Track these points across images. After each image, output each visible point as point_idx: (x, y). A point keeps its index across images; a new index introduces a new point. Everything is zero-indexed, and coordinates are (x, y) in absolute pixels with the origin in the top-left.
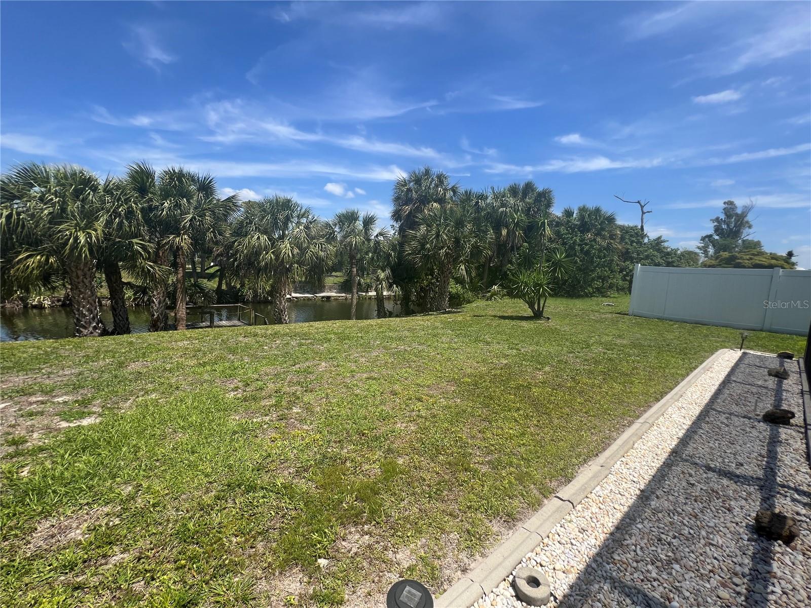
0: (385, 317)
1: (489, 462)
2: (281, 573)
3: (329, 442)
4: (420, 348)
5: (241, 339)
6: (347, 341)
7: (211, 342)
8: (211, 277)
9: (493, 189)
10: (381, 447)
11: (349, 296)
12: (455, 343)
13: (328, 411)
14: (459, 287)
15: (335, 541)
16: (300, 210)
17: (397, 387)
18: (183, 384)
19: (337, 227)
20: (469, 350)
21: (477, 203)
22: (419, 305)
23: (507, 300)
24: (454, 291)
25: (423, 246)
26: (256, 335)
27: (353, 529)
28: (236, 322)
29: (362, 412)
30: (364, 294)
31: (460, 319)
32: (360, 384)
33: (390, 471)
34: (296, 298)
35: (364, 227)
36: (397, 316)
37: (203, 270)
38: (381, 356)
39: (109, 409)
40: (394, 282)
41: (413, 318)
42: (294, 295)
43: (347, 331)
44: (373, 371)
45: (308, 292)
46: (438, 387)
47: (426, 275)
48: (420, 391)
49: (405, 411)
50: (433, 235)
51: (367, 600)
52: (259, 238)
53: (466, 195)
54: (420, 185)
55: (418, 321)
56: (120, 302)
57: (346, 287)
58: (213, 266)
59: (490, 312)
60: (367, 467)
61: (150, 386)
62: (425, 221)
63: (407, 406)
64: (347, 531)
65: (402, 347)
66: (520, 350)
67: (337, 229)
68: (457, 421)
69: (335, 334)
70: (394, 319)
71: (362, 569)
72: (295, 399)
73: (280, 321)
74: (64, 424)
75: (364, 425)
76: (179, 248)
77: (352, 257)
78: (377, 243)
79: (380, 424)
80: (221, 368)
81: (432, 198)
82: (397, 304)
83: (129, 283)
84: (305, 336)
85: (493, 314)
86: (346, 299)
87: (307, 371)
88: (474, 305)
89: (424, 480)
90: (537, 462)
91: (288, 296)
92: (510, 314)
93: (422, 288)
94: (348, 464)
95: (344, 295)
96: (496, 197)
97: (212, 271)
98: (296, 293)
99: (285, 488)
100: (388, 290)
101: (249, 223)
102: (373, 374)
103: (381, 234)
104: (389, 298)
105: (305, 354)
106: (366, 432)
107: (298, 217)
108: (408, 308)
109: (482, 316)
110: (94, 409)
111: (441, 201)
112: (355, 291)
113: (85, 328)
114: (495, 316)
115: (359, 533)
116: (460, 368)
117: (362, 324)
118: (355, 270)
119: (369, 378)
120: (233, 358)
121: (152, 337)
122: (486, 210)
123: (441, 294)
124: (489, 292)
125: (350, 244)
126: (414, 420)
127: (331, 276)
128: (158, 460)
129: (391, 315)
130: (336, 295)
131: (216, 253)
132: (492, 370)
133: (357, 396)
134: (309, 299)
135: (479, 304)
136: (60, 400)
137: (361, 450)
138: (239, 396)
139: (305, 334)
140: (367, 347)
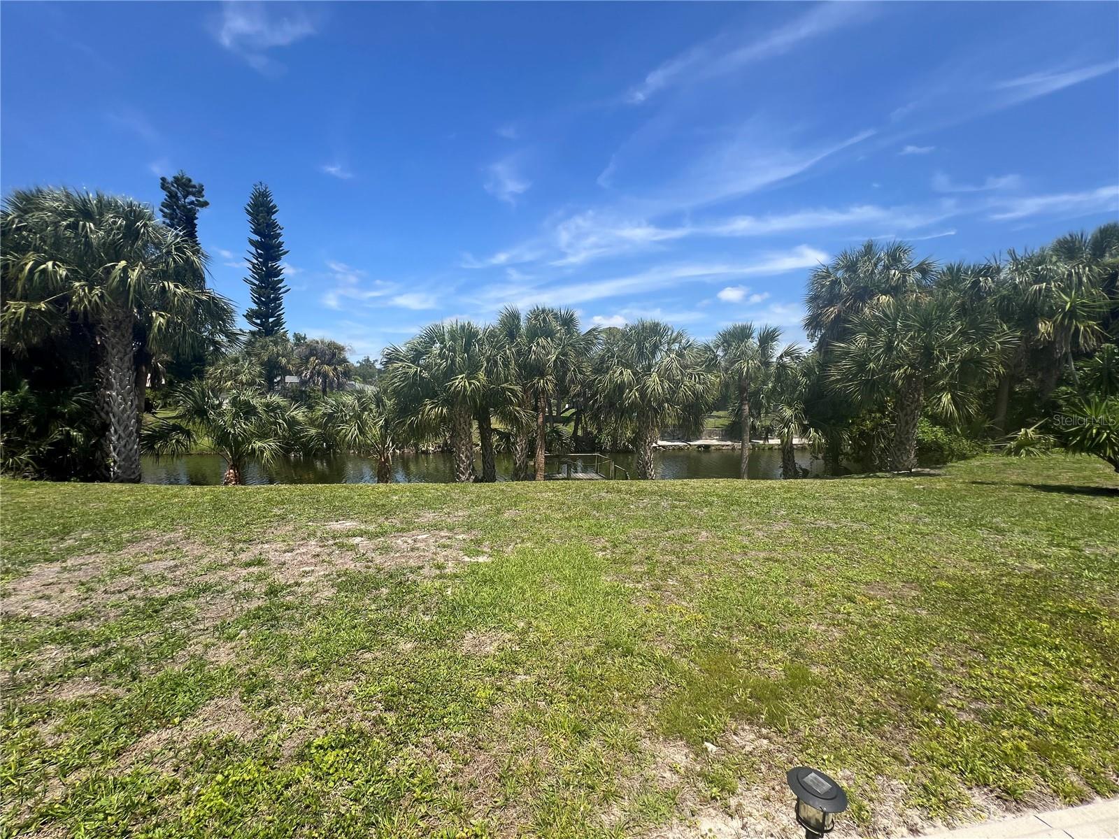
0: (796, 476)
1: (977, 712)
2: (665, 740)
3: (714, 626)
4: (856, 526)
5: (604, 494)
6: (735, 507)
7: (574, 495)
8: (566, 421)
9: (1012, 254)
10: (785, 646)
11: (738, 445)
12: (925, 524)
13: (711, 590)
14: (939, 431)
15: (724, 731)
16: (671, 335)
17: (812, 577)
18: (554, 538)
19: (720, 349)
20: (955, 538)
21: (976, 283)
22: (857, 460)
23: (1058, 455)
24: (929, 438)
25: (861, 366)
26: (619, 491)
27: (747, 727)
28: (594, 475)
29: (759, 599)
30: (761, 442)
31: (941, 485)
32: (755, 565)
33: (798, 680)
34: (663, 447)
35: (760, 346)
36: (817, 477)
37: (559, 413)
38: (787, 531)
39: (497, 551)
40: (811, 425)
41: (846, 480)
42: (660, 443)
43: (735, 494)
44: (775, 550)
45: (679, 440)
46: (886, 587)
47: (870, 412)
48: (851, 588)
49: (824, 611)
50: (881, 347)
51: (764, 803)
52: (621, 373)
53: (951, 273)
54: (855, 272)
55: (857, 487)
56: (489, 448)
57: (732, 432)
58: (567, 410)
59: (1014, 477)
60: (766, 665)
61: (525, 535)
62: (865, 325)
63: (828, 604)
64: (739, 727)
65: (823, 523)
66: (1081, 551)
67: (720, 353)
68: (917, 640)
69: (718, 496)
70: (811, 480)
71: (759, 770)
72: (670, 571)
73: (644, 476)
74: (467, 559)
75: (762, 617)
76: (544, 391)
77: (742, 390)
78: (782, 367)
79: (786, 619)
80: (587, 525)
81: (878, 287)
82: (817, 458)
83: (496, 429)
84: (679, 496)
85: (1021, 480)
86: (733, 449)
87: (683, 540)
88: (975, 463)
89: (852, 702)
90: (1088, 737)
91: (654, 445)
92: (1064, 483)
93: (862, 433)
94: (740, 656)
95: (729, 443)
96: (1020, 267)
97: (567, 414)
98: (663, 440)
99: (665, 661)
100: (801, 437)
101: (611, 357)
102: (774, 554)
103: (787, 353)
104: (803, 448)
105: (679, 518)
106: (764, 624)
107: (668, 343)
108: (834, 466)
109: (993, 483)
110: (486, 549)
111: (895, 290)
112: (747, 437)
113: (463, 474)
114: (1024, 485)
115: (755, 733)
116: (931, 564)
117: (758, 486)
118: (747, 407)
119: (768, 559)
120: (597, 515)
121: (518, 486)
122: (999, 291)
123: (901, 442)
124: (1012, 439)
125: (740, 371)
126: (839, 625)
127: (710, 417)
128: (541, 605)
129: (805, 474)
130: (717, 443)
131: (572, 394)
132: (1002, 575)
133: (751, 578)
134: (680, 449)
135: (988, 462)
136: (460, 537)
137: (757, 644)
138: (609, 556)
139: (678, 494)
140: (767, 517)
